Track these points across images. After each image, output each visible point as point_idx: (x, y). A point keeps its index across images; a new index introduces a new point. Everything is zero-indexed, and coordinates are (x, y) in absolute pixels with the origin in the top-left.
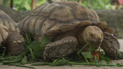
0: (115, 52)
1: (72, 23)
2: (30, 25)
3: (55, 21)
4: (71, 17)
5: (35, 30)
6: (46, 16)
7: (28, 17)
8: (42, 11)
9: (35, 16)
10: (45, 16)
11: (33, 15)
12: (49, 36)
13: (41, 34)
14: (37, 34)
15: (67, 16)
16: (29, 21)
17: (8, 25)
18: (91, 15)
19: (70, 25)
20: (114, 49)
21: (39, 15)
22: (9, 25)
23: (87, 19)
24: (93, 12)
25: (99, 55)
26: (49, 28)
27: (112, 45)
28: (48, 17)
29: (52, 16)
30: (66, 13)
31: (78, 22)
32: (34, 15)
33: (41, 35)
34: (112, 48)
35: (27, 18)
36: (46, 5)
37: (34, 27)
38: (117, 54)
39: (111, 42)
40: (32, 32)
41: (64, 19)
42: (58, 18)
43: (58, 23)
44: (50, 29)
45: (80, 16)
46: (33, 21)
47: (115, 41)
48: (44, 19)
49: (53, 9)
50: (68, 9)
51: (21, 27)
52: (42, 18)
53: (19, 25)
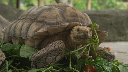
1: (61, 25)
2: (17, 29)
3: (43, 23)
4: (60, 19)
5: (22, 33)
6: (34, 19)
8: (30, 13)
9: (22, 19)
10: (32, 18)
11: (20, 19)
12: (36, 39)
14: (24, 38)
15: (56, 17)
16: (16, 25)
18: (82, 18)
19: (58, 26)
21: (27, 18)
23: (78, 21)
24: (84, 15)
26: (36, 31)
28: (36, 19)
29: (40, 18)
30: (55, 15)
32: (22, 18)
33: (27, 39)
37: (21, 31)
41: (52, 21)
42: (47, 20)
43: (46, 25)
45: (70, 17)
46: (20, 24)
49: (41, 10)
50: (57, 11)
51: (7, 31)
52: (29, 21)
53: (6, 30)
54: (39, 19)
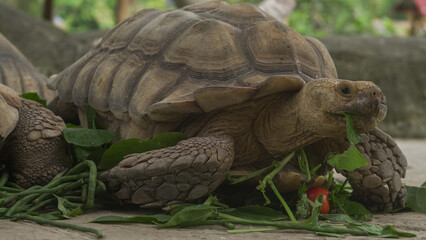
0: (386, 186)
1: (240, 83)
2: (96, 84)
3: (181, 71)
4: (236, 61)
5: (112, 100)
6: (152, 54)
7: (90, 54)
8: (139, 34)
9: (113, 52)
10: (146, 53)
11: (106, 49)
12: (157, 123)
13: (131, 114)
14: (118, 114)
15: (224, 55)
16: (94, 70)
17: (15, 82)
18: (305, 57)
19: (231, 88)
20: (382, 178)
21: (129, 48)
22: (18, 80)
23: (292, 69)
24: (313, 44)
25: (329, 196)
26: (160, 96)
27: (376, 162)
28: (158, 56)
29: (171, 53)
30: (219, 47)
31: (260, 79)
32: (111, 48)
33: (130, 119)
34: (373, 173)
35: (85, 57)
36: (155, 16)
37: (109, 91)
38: (394, 196)
39: (372, 152)
40: (101, 109)
41: (210, 67)
42: (193, 63)
43: (190, 79)
44: (162, 99)
45: (269, 56)
46: (107, 68)
47: (388, 149)
48: (144, 62)
49: (177, 29)
50: (226, 31)
51: (65, 87)
52: (135, 60)
53: (59, 81)
54: (170, 58)
